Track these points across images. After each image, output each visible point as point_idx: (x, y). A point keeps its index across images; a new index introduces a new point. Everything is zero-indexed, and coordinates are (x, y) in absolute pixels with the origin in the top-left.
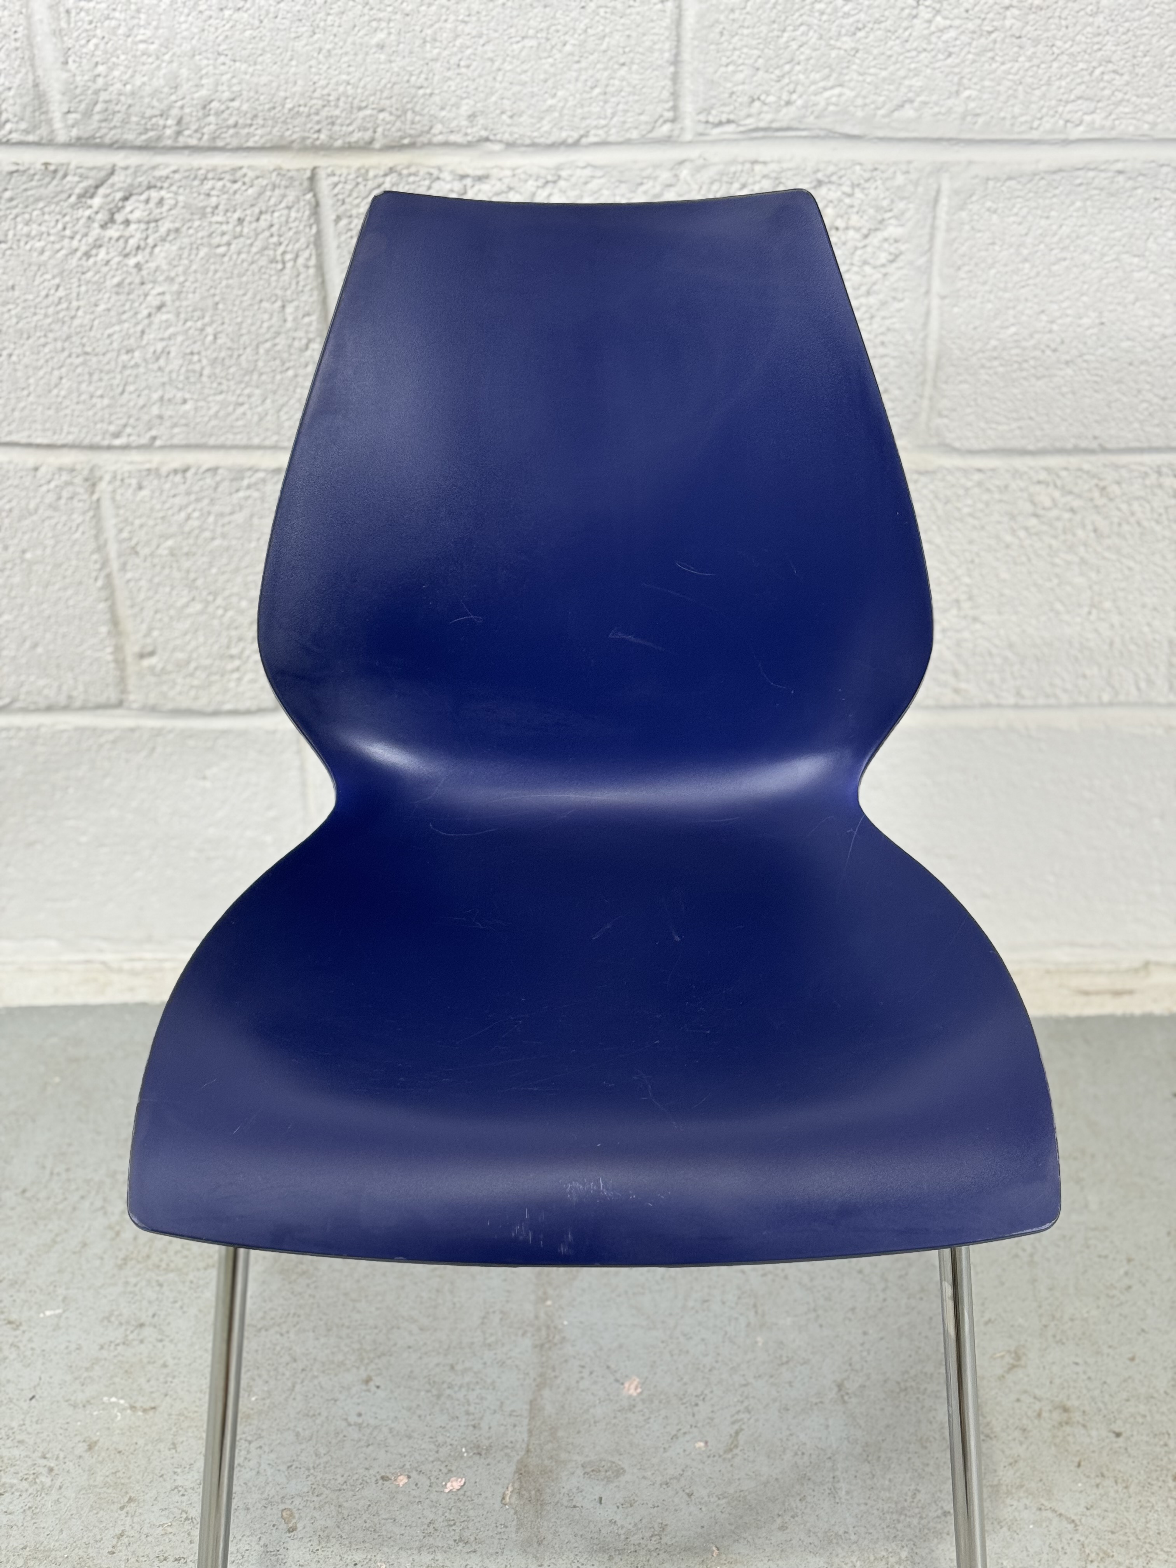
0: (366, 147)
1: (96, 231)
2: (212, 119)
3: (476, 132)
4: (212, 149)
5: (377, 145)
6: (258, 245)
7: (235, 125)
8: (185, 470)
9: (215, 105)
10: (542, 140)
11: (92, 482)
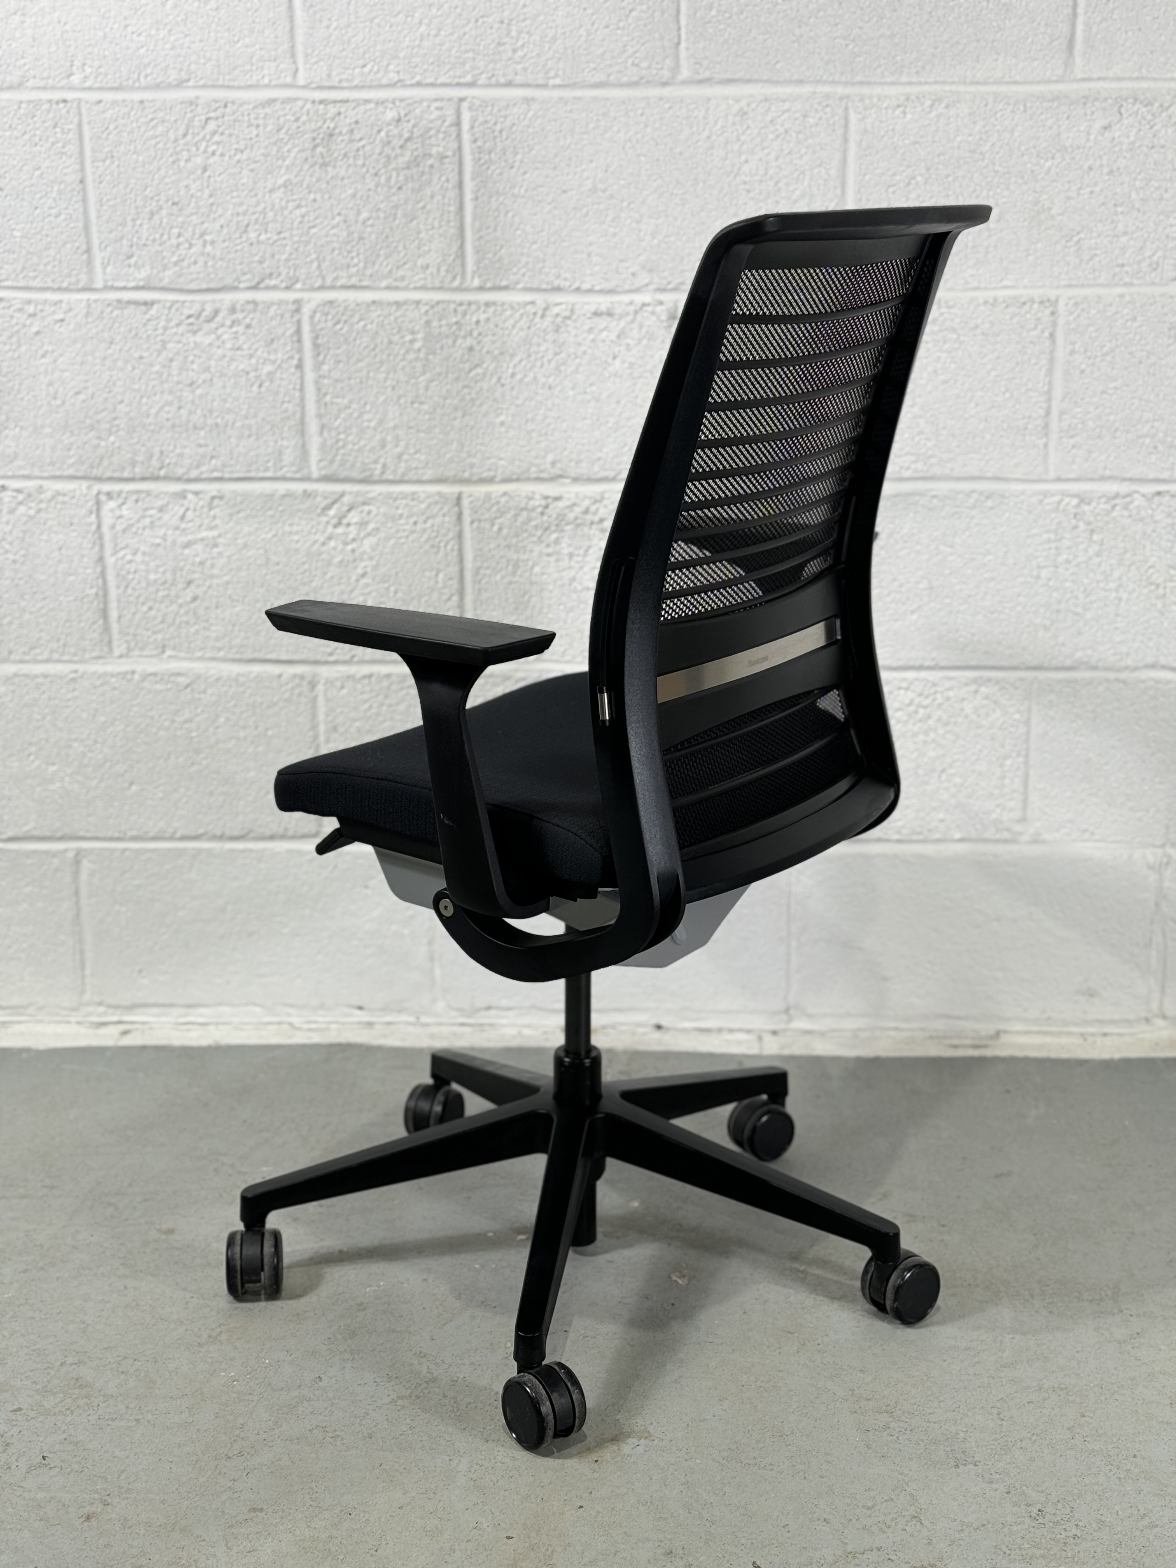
0: (490, 480)
1: (330, 529)
2: (403, 464)
3: (556, 471)
4: (401, 482)
5: (497, 479)
6: (425, 536)
7: (416, 468)
8: (370, 676)
9: (405, 457)
10: (594, 477)
11: (313, 685)
